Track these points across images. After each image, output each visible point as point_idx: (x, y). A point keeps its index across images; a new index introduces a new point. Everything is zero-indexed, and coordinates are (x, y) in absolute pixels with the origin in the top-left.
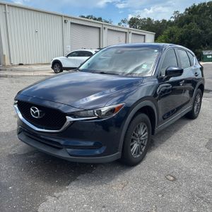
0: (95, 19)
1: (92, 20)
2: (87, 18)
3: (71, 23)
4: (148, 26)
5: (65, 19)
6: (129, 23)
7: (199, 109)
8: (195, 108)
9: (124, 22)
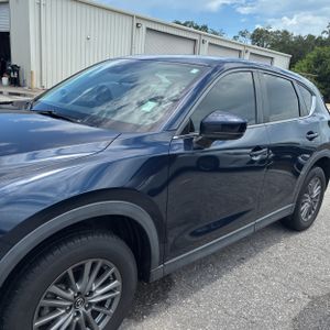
0: (197, 28)
1: (192, 29)
2: (185, 25)
3: (148, 29)
4: (283, 43)
5: (137, 21)
6: (253, 37)
7: (314, 211)
8: (305, 208)
9: (243, 34)
